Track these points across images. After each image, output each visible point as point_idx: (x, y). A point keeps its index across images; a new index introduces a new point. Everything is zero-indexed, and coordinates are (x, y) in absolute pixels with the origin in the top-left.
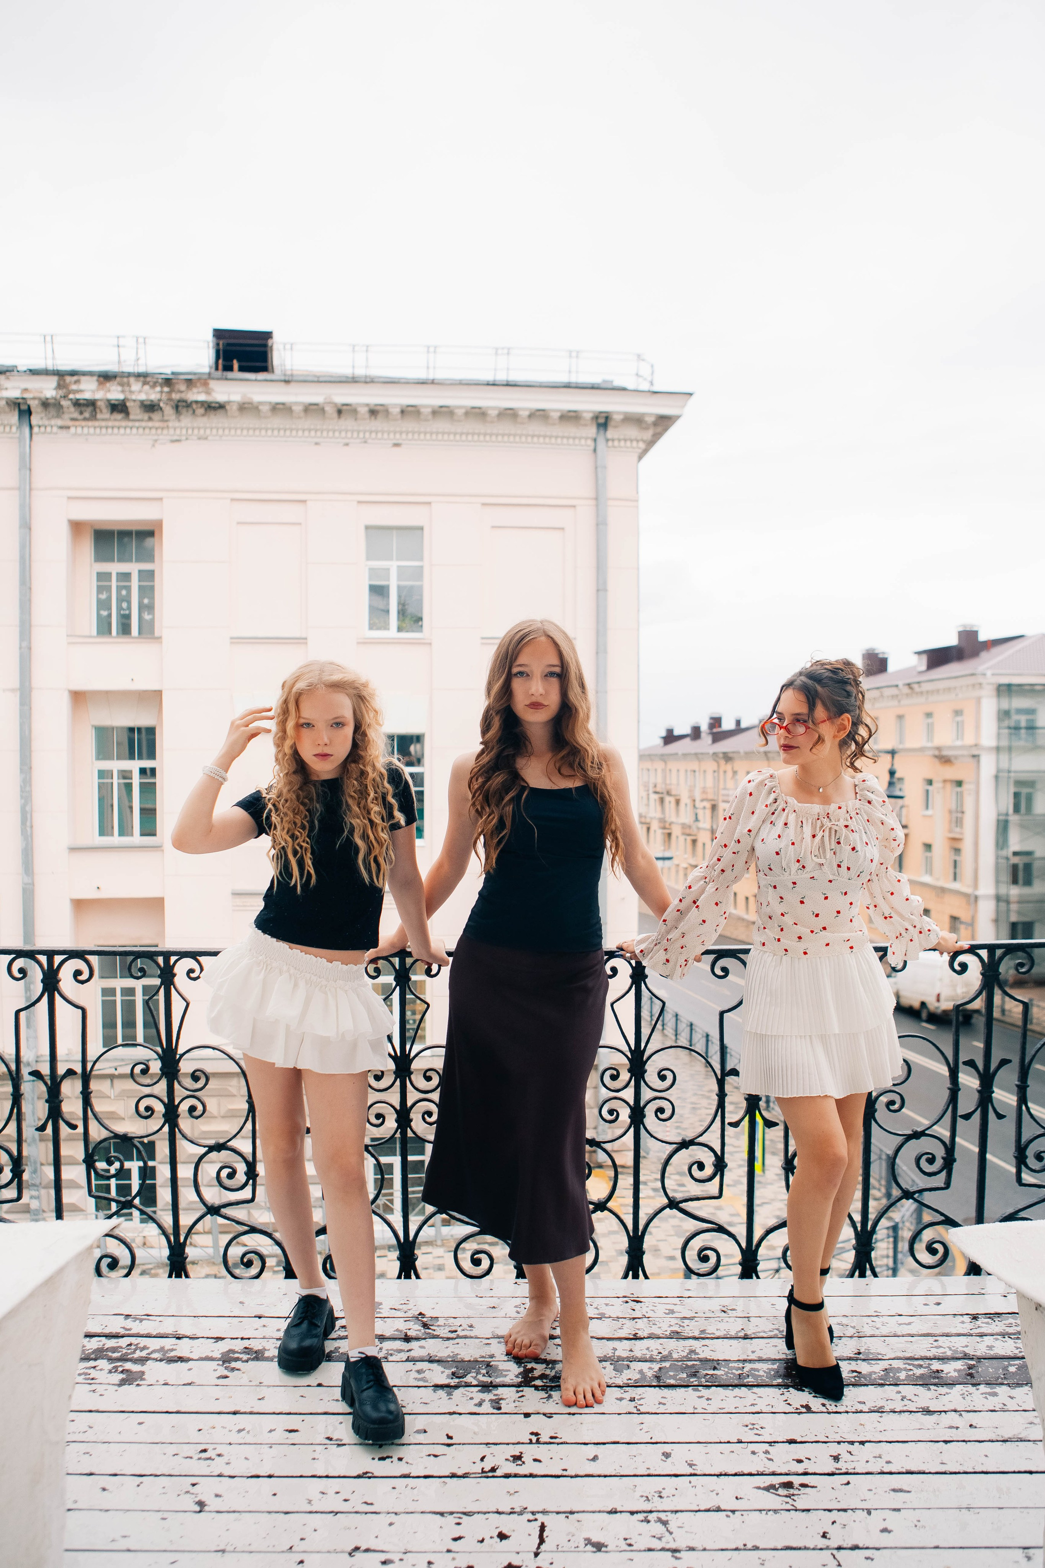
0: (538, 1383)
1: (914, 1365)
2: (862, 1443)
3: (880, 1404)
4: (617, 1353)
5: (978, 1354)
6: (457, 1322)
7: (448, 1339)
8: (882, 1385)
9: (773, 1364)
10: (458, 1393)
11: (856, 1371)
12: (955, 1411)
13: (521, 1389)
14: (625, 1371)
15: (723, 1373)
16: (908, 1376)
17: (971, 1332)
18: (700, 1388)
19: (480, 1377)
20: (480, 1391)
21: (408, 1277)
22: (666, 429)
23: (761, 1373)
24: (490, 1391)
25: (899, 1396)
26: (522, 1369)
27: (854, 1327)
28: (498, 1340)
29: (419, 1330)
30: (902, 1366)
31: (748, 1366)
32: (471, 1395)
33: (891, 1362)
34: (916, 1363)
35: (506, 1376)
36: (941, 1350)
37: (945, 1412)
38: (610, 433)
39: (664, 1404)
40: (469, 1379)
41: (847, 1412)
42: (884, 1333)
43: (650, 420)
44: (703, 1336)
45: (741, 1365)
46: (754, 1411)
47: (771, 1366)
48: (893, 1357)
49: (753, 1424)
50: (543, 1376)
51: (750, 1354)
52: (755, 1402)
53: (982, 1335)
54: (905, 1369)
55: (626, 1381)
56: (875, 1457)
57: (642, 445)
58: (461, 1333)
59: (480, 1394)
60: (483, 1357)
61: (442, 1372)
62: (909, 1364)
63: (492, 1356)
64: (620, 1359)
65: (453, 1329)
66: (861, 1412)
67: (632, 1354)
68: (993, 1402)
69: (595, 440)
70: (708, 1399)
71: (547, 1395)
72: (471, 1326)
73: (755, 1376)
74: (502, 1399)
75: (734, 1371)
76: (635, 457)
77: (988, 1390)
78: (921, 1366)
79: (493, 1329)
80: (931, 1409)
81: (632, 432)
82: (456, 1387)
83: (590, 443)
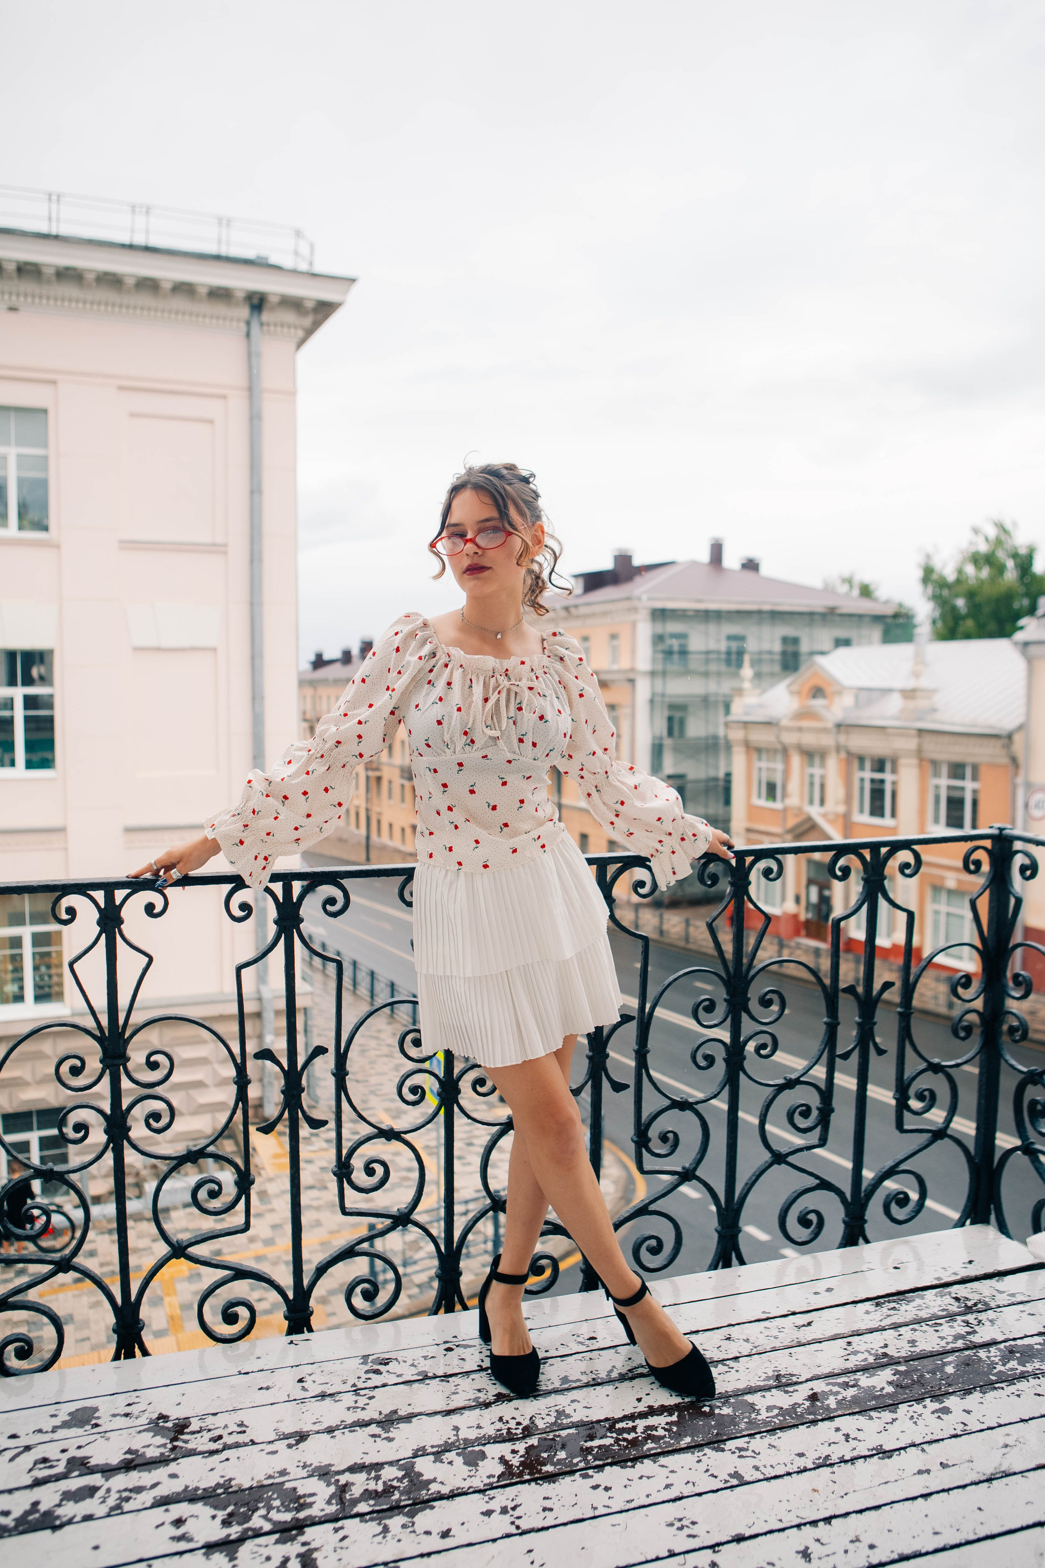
0: (362, 1507)
1: (839, 1385)
2: (828, 1520)
3: (825, 1451)
4: (462, 1435)
5: (903, 1354)
6: (219, 1421)
7: (212, 1453)
8: (814, 1422)
9: (671, 1415)
10: (245, 1550)
11: (775, 1407)
12: (914, 1445)
13: (339, 1524)
14: (480, 1463)
15: (612, 1441)
16: (839, 1403)
17: (883, 1324)
18: (590, 1472)
19: (275, 1515)
20: (277, 1542)
21: (130, 1355)
22: (326, 317)
23: (661, 1432)
24: (293, 1539)
25: (839, 1437)
26: (332, 1489)
27: (747, 1340)
28: (286, 1442)
29: (164, 1445)
30: (827, 1389)
31: (641, 1424)
32: (266, 1552)
33: (810, 1384)
34: (840, 1380)
35: (310, 1505)
36: (860, 1357)
37: (904, 1448)
38: (266, 316)
39: (551, 1510)
40: (257, 1521)
41: (789, 1474)
42: (786, 1344)
43: (310, 305)
44: (566, 1386)
45: (631, 1424)
46: (673, 1497)
47: (669, 1419)
48: (809, 1376)
49: (680, 1520)
50: (368, 1495)
51: (636, 1403)
52: (669, 1482)
53: (896, 1326)
54: (832, 1393)
55: (487, 1481)
56: (852, 1542)
57: (300, 333)
58: (229, 1440)
59: (280, 1547)
60: (270, 1477)
61: (214, 1517)
62: (834, 1384)
63: (283, 1473)
64: (468, 1442)
65: (216, 1433)
66: (805, 1470)
67: (482, 1432)
68: (950, 1424)
69: (248, 323)
70: (607, 1489)
71: (380, 1528)
72: (241, 1425)
73: (656, 1439)
74: (316, 1549)
75: (625, 1435)
76: (293, 346)
77: (936, 1406)
78: (846, 1385)
79: (276, 1426)
80: (887, 1447)
81: (290, 317)
82: (241, 1540)
83: (243, 326)
